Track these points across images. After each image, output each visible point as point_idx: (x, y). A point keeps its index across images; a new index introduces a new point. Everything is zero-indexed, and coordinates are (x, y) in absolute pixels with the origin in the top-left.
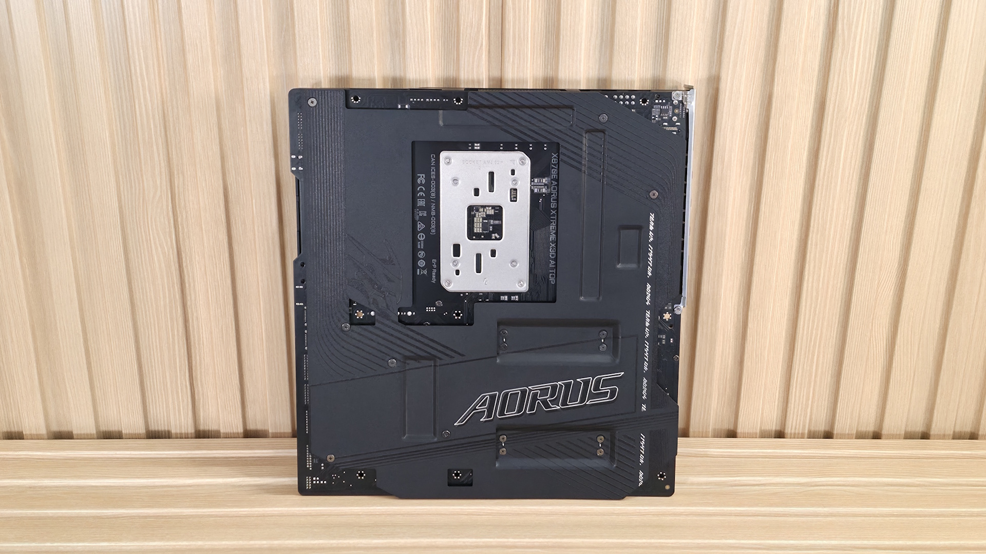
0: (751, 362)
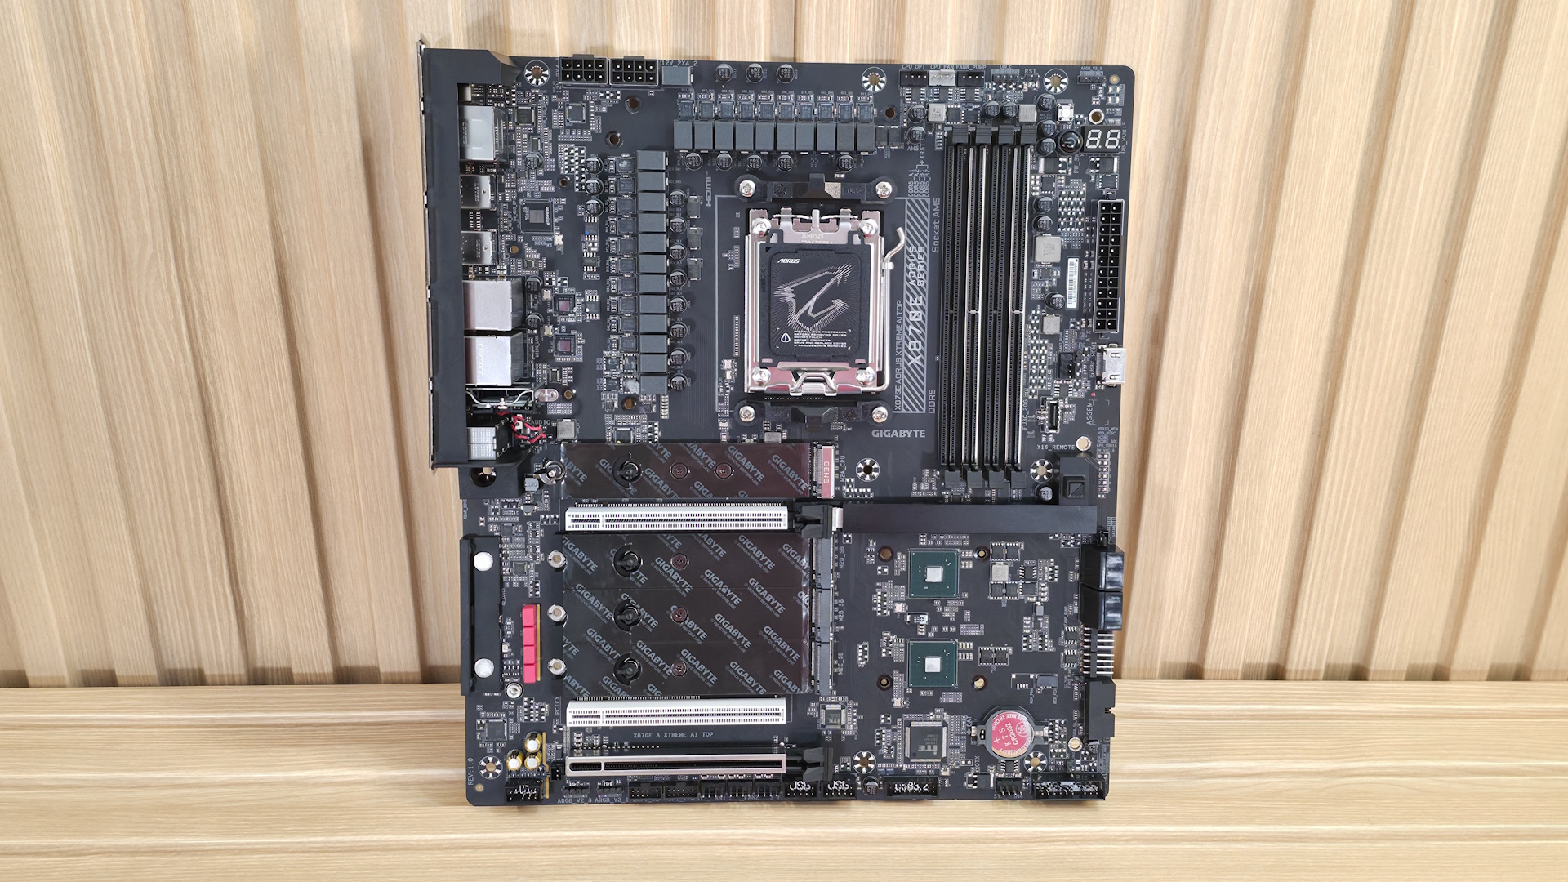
0: (1235, 552)
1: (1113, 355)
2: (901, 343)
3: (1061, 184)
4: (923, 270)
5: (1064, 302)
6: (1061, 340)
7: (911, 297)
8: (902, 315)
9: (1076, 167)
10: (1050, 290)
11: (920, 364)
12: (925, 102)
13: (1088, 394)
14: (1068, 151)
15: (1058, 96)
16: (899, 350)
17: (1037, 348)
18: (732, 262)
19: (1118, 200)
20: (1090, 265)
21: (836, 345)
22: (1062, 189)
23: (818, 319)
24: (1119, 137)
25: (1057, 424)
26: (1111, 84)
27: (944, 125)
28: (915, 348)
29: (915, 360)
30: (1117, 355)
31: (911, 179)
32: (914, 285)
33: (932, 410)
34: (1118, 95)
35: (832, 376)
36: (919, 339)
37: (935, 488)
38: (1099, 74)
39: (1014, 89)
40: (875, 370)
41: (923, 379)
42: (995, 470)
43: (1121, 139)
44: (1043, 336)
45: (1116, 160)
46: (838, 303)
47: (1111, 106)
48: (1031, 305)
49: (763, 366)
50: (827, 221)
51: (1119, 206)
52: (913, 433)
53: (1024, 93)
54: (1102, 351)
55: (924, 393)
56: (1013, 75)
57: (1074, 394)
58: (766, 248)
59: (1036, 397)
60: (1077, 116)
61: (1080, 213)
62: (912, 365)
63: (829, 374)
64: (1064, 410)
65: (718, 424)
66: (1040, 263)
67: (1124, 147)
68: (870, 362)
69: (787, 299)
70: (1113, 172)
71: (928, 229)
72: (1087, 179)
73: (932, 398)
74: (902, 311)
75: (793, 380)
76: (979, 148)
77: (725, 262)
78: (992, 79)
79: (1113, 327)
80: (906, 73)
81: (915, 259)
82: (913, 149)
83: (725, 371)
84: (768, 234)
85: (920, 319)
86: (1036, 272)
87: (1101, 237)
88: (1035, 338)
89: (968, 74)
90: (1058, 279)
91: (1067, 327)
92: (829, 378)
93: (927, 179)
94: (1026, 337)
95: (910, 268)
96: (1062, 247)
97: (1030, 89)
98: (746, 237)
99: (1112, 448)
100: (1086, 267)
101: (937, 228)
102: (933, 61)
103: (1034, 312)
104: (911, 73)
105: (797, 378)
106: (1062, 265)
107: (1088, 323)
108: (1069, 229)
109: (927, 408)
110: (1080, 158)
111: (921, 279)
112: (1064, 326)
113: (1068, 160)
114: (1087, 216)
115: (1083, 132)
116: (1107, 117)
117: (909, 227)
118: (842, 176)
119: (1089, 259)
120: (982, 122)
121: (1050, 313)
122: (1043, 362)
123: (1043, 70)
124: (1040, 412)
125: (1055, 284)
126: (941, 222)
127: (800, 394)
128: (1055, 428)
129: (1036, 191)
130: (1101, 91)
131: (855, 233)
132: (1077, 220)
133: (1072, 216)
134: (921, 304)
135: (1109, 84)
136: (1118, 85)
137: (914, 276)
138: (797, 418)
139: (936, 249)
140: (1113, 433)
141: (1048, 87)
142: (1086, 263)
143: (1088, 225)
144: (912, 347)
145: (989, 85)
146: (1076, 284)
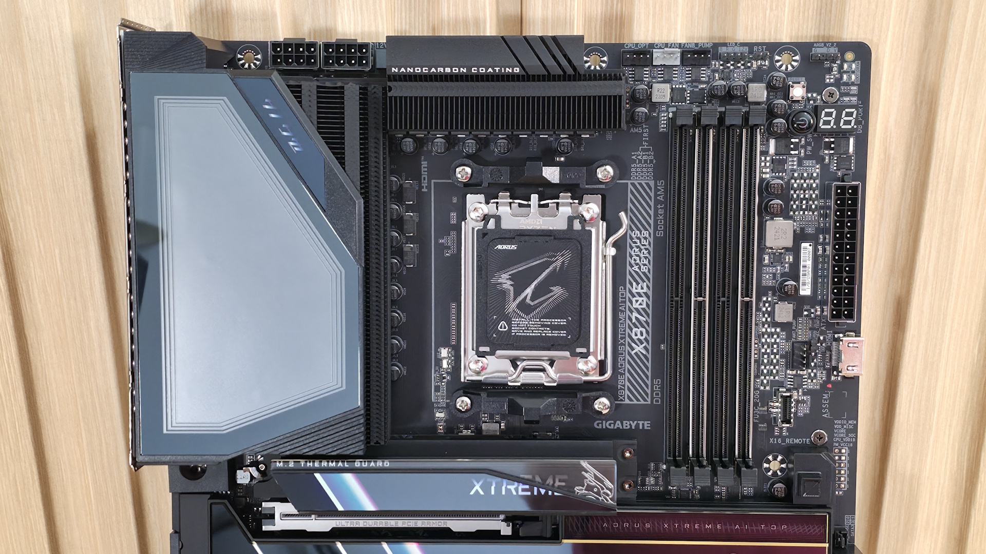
1: (851, 345)
2: (625, 331)
3: (793, 165)
4: (647, 255)
5: (797, 289)
6: (794, 328)
7: (634, 284)
8: (625, 302)
9: (809, 148)
10: (783, 275)
11: (644, 352)
12: (649, 83)
13: (823, 386)
14: (800, 131)
15: (789, 75)
16: (622, 338)
17: (769, 337)
18: (449, 248)
19: (854, 183)
20: (824, 250)
21: (556, 334)
22: (794, 171)
23: (536, 307)
24: (854, 116)
25: (790, 418)
26: (846, 62)
27: (668, 106)
28: (639, 336)
29: (639, 349)
30: (855, 345)
31: (634, 161)
32: (638, 270)
33: (657, 401)
34: (853, 72)
35: (551, 365)
36: (643, 327)
37: (661, 483)
38: (833, 50)
39: (742, 67)
40: (596, 359)
41: (647, 368)
42: (724, 466)
43: (856, 119)
44: (775, 324)
45: (852, 140)
46: (557, 291)
47: (846, 84)
48: (762, 291)
49: (482, 355)
50: (547, 206)
51: (855, 188)
52: (638, 425)
53: (754, 72)
54: (838, 340)
55: (649, 383)
56: (741, 53)
57: (810, 385)
58: (483, 234)
59: (768, 388)
60: (810, 95)
61: (814, 196)
62: (636, 353)
63: (549, 362)
64: (798, 402)
65: (434, 415)
66: (771, 248)
67: (860, 127)
68: (591, 350)
69: (504, 286)
70: (849, 153)
71: (652, 213)
72: (821, 160)
73: (657, 388)
74: (625, 298)
75: (512, 369)
76: (705, 129)
77: (441, 248)
78: (717, 57)
79: (850, 316)
80: (629, 52)
81: (639, 244)
82: (636, 130)
83: (441, 360)
84: (486, 218)
85: (644, 306)
86: (767, 257)
87: (836, 222)
88: (766, 326)
89: (694, 52)
90: (791, 265)
91: (801, 315)
92: (549, 367)
93: (651, 161)
94: (756, 325)
95: (633, 253)
96: (794, 231)
97: (759, 67)
98: (463, 223)
99: (850, 442)
100: (820, 252)
101: (661, 212)
102: (657, 39)
103: (765, 299)
104: (635, 52)
105: (515, 366)
106: (795, 250)
107: (822, 311)
108: (801, 213)
109: (652, 398)
110: (813, 138)
111: (645, 265)
112: (797, 314)
113: (800, 141)
114: (821, 198)
115: (816, 111)
116: (842, 95)
117: (631, 210)
118: (562, 159)
119: (824, 244)
120: (709, 102)
121: (781, 299)
122: (775, 351)
123: (774, 48)
124: (772, 404)
125: (787, 270)
126: (666, 206)
127: (519, 384)
128: (789, 422)
129: (766, 173)
130: (835, 69)
131: (575, 218)
132: (811, 202)
133: (804, 198)
134: (645, 290)
135: (844, 61)
136: (854, 61)
137: (638, 261)
138: (515, 409)
139: (660, 234)
140: (851, 427)
141: (778, 64)
142: (820, 248)
143: (822, 208)
144: (636, 335)
145: (716, 64)
146: (810, 270)
